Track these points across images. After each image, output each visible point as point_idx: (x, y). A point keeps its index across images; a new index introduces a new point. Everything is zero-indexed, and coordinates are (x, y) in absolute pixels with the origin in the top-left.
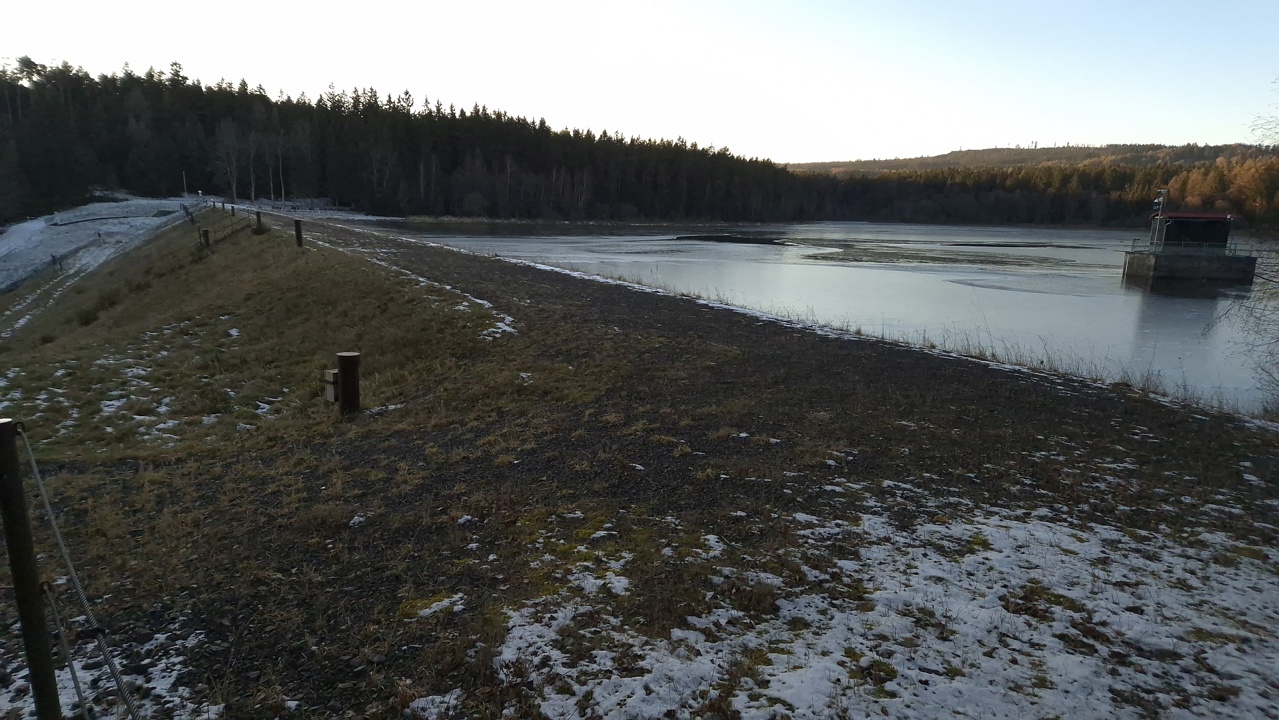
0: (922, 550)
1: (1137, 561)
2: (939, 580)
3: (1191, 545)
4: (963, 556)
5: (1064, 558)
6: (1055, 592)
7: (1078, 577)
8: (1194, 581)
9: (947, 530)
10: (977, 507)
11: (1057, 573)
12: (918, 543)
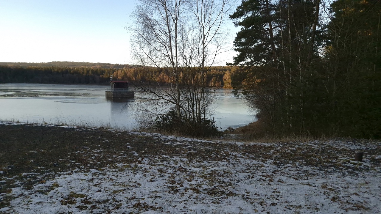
0: (35, 194)
1: (101, 177)
2: (40, 203)
3: (114, 168)
4: (49, 192)
5: (81, 182)
6: (78, 194)
7: (85, 187)
8: (114, 178)
9: (45, 185)
10: (56, 174)
11: (79, 187)
12: (34, 192)
